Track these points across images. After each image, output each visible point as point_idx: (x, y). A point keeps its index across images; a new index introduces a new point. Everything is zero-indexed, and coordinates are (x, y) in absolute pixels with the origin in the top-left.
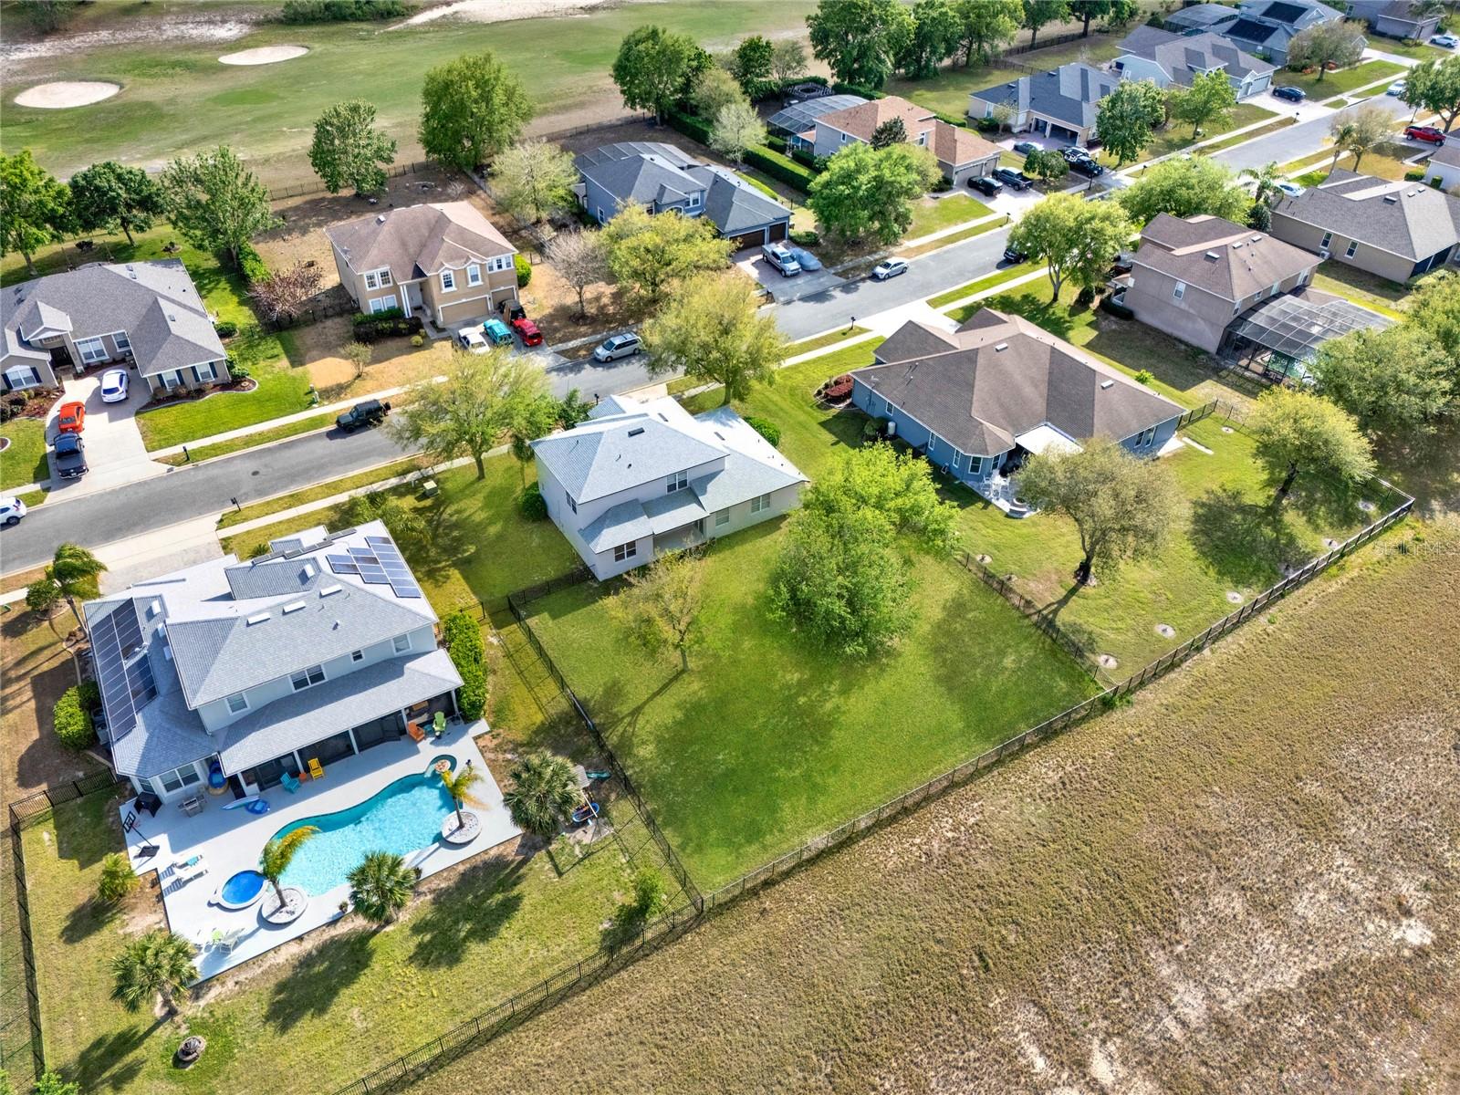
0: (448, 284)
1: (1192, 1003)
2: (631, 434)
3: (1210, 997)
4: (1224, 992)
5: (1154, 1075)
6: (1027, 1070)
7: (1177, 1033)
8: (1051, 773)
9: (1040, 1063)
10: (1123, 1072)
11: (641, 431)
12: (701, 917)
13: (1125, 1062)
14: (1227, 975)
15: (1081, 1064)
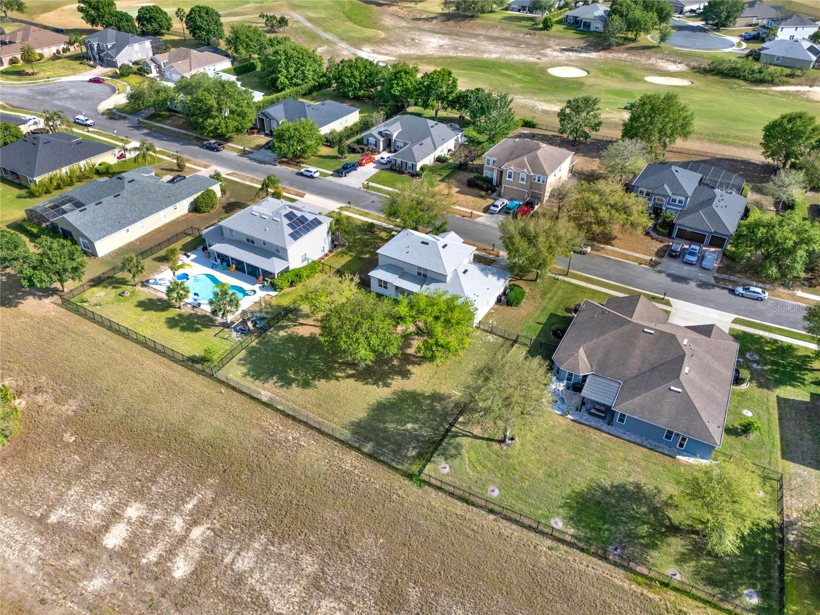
0: (510, 177)
1: (245, 562)
2: (423, 243)
3: (252, 570)
4: (257, 576)
5: (203, 557)
6: (184, 502)
7: (227, 560)
8: (349, 465)
9: (190, 506)
10: (199, 542)
11: (427, 244)
12: (211, 376)
13: (203, 541)
14: (267, 575)
15: (195, 523)
